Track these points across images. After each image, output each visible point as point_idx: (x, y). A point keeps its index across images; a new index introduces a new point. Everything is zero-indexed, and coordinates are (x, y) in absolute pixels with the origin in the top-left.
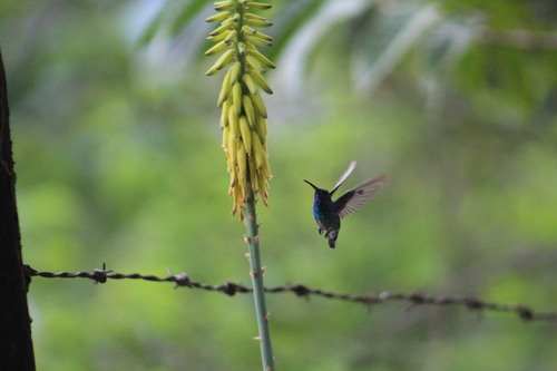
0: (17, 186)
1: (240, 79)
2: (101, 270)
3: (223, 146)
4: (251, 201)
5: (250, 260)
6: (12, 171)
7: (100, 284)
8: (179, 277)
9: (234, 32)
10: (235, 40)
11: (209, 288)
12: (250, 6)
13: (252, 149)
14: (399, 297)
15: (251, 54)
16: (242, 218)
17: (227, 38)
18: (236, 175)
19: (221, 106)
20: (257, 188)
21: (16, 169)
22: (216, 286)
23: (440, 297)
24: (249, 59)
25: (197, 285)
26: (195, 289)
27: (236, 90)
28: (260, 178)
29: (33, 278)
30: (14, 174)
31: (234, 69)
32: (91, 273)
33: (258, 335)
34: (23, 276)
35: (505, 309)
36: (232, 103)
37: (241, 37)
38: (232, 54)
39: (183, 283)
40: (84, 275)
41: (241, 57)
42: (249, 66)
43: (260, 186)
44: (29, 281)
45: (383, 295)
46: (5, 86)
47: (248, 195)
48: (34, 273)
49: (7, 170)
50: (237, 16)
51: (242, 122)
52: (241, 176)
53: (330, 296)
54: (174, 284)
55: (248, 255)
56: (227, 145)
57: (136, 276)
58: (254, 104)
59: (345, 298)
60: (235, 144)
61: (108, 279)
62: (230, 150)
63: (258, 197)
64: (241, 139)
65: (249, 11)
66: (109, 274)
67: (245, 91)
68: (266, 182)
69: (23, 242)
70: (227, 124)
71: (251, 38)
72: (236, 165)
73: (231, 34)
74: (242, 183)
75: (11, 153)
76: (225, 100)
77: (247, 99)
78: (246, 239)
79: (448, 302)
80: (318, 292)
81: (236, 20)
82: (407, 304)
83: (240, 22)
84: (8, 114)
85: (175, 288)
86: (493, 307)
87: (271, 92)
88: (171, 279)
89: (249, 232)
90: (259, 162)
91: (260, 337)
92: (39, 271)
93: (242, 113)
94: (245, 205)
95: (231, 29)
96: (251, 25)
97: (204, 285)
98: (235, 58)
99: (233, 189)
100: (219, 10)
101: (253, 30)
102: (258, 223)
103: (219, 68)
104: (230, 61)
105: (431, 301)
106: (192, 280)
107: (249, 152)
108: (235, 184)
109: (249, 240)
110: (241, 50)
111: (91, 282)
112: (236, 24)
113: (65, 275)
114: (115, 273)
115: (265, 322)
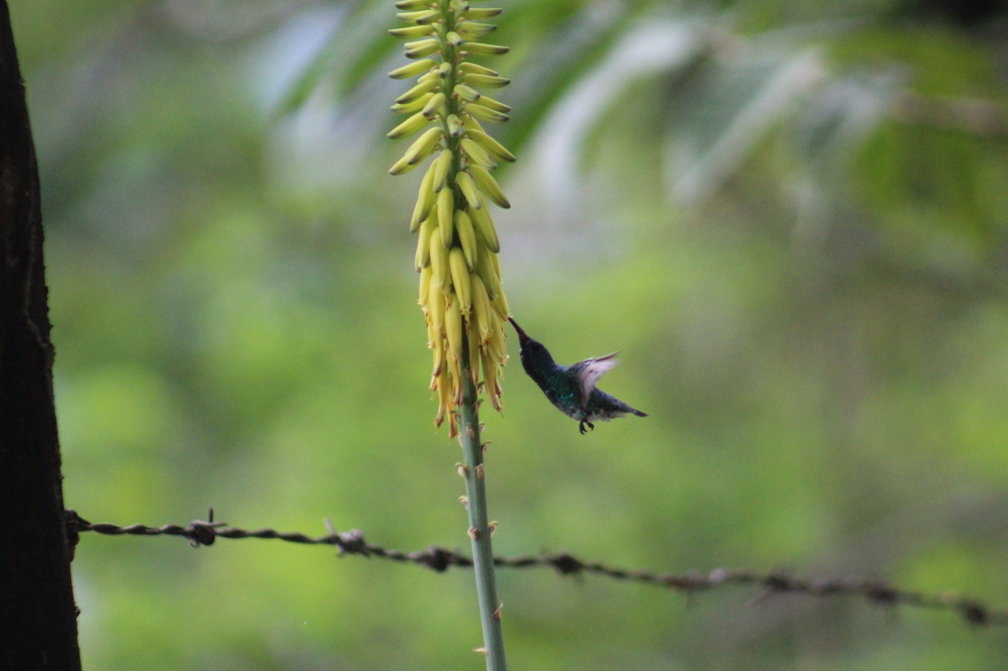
0: (56, 370)
1: (451, 181)
2: (205, 522)
3: (421, 301)
4: (470, 402)
5: (468, 508)
6: (46, 340)
7: (202, 546)
8: (346, 535)
9: (440, 96)
10: (442, 110)
11: (400, 558)
12: (470, 49)
13: (472, 308)
14: (745, 579)
15: (472, 136)
16: (454, 433)
17: (427, 109)
18: (443, 354)
19: (416, 230)
20: (481, 378)
21: (55, 337)
22: (413, 553)
23: (820, 581)
24: (467, 145)
25: (379, 552)
26: (375, 560)
27: (443, 201)
28: (487, 360)
29: (83, 535)
30: (51, 347)
31: (441, 162)
32: (188, 528)
33: (482, 645)
34: (64, 531)
35: (937, 604)
36: (435, 224)
37: (453, 106)
38: (436, 137)
39: (354, 547)
40: (174, 531)
41: (453, 142)
42: (468, 158)
43: (487, 373)
44: (74, 539)
45: (716, 574)
46: (38, 188)
47: (466, 392)
48: (84, 525)
49: (39, 339)
50: (445, 67)
51: (455, 259)
52: (452, 355)
53: (619, 575)
54: (337, 549)
55: (465, 498)
56: (426, 301)
57: (268, 534)
58: (475, 227)
59: (646, 578)
60: (442, 299)
61: (219, 540)
62: (433, 309)
63: (483, 394)
64: (453, 289)
65: (467, 58)
66: (219, 530)
67: (459, 203)
68: (498, 367)
69: (64, 470)
70: (428, 263)
71: (471, 107)
72: (444, 336)
73: (434, 100)
74: (454, 368)
75: (47, 309)
76: (423, 219)
77: (463, 218)
78: (460, 471)
79: (832, 590)
80: (598, 569)
81: (443, 75)
82: (759, 591)
83: (452, 78)
84: (41, 238)
85: (340, 556)
86: (916, 600)
87: (506, 205)
88: (332, 540)
89: (467, 458)
90: (484, 330)
91: (485, 649)
92: (94, 521)
93: (455, 242)
94: (461, 409)
95: (435, 91)
96: (471, 83)
97: (391, 551)
98: (443, 143)
99: (438, 380)
100: (412, 56)
101: (474, 92)
102: (483, 440)
103: (414, 162)
104: (433, 148)
105: (803, 588)
106: (371, 543)
107: (466, 312)
108: (442, 371)
109: (467, 471)
110: (453, 129)
111: (187, 543)
112: (443, 82)
113: (140, 531)
114: (231, 526)
115: (495, 621)
